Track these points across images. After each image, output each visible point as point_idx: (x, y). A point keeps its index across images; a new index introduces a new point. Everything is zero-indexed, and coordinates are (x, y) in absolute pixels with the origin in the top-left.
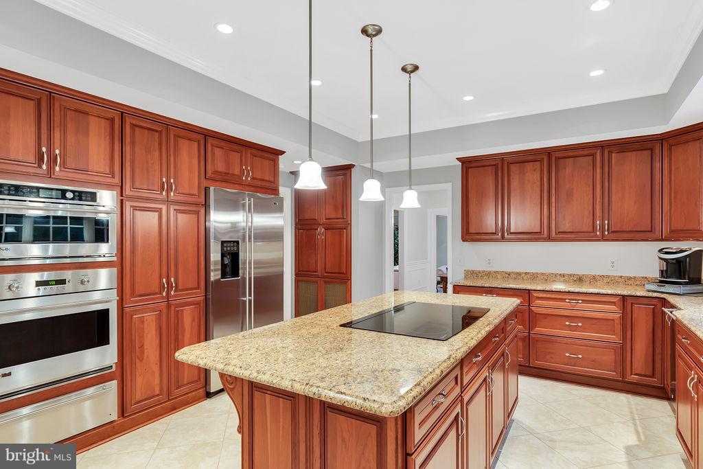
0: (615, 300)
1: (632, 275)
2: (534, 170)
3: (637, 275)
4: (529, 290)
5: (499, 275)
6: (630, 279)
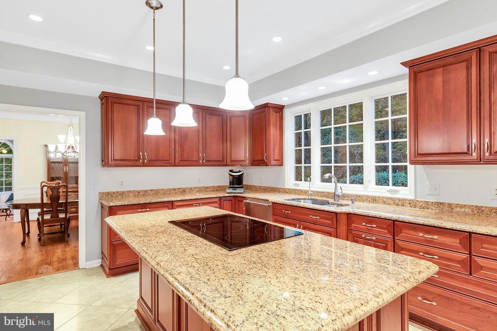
0: (217, 200)
1: (208, 186)
2: (166, 116)
3: (210, 186)
4: (172, 201)
5: (131, 194)
6: (207, 188)
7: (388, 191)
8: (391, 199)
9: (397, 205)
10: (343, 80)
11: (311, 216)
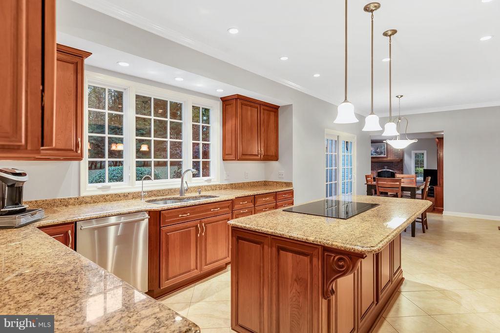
7: (206, 181)
8: (210, 186)
9: (213, 190)
10: (179, 78)
11: (212, 210)
